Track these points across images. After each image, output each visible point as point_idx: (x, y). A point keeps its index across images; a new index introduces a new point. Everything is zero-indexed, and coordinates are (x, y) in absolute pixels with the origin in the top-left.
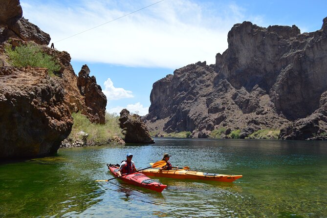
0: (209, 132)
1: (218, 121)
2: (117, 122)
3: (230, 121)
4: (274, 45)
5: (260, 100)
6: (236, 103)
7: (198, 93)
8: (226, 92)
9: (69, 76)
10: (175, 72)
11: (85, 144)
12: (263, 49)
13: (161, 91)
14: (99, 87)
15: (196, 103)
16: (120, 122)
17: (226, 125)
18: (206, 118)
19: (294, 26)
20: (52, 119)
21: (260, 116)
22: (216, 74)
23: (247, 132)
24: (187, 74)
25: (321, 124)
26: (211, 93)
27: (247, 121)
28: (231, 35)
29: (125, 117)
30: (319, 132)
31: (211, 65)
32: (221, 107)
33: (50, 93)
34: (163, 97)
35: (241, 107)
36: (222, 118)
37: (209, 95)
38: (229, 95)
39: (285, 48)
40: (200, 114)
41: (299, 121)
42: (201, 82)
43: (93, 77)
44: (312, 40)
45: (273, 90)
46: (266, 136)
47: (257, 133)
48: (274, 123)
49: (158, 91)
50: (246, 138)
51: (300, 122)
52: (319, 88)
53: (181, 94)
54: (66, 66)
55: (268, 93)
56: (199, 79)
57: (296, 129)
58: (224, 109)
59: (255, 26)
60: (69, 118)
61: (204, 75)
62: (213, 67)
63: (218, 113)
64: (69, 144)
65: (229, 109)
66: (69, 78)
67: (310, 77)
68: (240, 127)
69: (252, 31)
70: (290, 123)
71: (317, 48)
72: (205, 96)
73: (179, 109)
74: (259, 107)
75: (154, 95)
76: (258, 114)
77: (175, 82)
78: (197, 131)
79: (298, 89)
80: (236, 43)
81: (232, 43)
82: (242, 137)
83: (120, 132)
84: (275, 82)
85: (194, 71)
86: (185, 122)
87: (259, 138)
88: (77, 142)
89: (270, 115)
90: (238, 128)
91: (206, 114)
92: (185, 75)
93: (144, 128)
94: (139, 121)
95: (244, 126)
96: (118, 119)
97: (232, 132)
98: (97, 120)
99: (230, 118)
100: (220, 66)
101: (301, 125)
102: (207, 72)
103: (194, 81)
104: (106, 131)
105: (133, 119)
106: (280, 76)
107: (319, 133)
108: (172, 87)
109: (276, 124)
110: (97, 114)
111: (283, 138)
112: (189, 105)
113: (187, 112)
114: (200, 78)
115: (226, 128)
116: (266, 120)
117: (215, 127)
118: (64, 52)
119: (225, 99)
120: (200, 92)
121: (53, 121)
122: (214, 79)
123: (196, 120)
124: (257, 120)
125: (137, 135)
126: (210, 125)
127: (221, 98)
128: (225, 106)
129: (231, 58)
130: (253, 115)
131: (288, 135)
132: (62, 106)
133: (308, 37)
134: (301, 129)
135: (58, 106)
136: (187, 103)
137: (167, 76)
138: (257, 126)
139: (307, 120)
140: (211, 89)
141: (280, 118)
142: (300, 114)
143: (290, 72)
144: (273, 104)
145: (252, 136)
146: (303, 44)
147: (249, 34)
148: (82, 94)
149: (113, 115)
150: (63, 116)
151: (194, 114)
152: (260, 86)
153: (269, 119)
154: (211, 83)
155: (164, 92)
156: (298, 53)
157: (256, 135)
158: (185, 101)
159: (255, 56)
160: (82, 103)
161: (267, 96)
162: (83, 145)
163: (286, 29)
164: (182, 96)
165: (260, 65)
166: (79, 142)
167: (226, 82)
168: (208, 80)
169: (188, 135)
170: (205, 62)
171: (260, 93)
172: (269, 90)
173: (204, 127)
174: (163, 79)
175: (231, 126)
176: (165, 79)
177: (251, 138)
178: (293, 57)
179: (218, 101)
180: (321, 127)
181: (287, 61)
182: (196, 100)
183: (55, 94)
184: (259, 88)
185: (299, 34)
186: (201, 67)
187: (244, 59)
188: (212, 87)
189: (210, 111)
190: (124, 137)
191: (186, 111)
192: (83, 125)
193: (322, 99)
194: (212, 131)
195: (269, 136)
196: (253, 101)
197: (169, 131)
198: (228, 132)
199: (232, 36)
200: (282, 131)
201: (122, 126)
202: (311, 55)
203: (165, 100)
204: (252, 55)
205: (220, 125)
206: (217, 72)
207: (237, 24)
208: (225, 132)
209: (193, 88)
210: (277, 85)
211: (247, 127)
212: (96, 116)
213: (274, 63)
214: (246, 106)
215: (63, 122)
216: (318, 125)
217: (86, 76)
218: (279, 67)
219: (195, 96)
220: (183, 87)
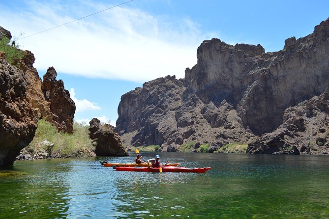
0: (178, 146)
1: (187, 135)
2: (86, 132)
3: (199, 135)
4: (242, 62)
5: (228, 115)
6: (205, 117)
7: (167, 107)
8: (195, 106)
9: (31, 78)
10: (144, 85)
11: (50, 155)
12: (231, 65)
13: (130, 103)
14: (67, 93)
15: (165, 116)
16: (89, 132)
17: (195, 139)
18: (174, 131)
19: (259, 45)
20: (8, 118)
21: (228, 130)
22: (185, 88)
23: (216, 146)
24: (156, 87)
25: (286, 138)
26: (180, 107)
27: (215, 135)
28: (200, 50)
29: (95, 127)
30: (284, 146)
31: (180, 79)
32: (190, 121)
33: (7, 82)
34: (131, 110)
35: (209, 122)
36: (191, 132)
37: (178, 108)
38: (198, 109)
39: (252, 66)
40: (169, 128)
41: (266, 135)
42: (170, 95)
43: (60, 81)
44: (276, 59)
45: (240, 106)
46: (234, 150)
47: (225, 147)
48: (242, 137)
49: (126, 104)
50: (214, 152)
51: (267, 137)
52: (282, 104)
53: (150, 108)
54: (29, 67)
55: (235, 108)
56: (168, 92)
57: (263, 143)
58: (193, 122)
59: (223, 44)
60: (32, 120)
61: (173, 89)
62: (182, 81)
63: (187, 127)
64: (29, 155)
65: (198, 123)
66: (31, 80)
67: (274, 94)
68: (209, 141)
69: (220, 47)
70: (257, 137)
71: (281, 66)
72: (174, 110)
73: (148, 123)
74: (227, 121)
75: (121, 108)
76: (226, 128)
77: (144, 95)
78: (166, 145)
79: (263, 104)
80: (205, 59)
81: (201, 58)
82: (211, 151)
83: (90, 143)
84: (242, 97)
85: (163, 84)
86: (153, 135)
87: (227, 152)
88: (40, 154)
89: (238, 129)
90: (207, 142)
91: (174, 127)
92: (154, 88)
93: (117, 139)
94: (111, 131)
95: (212, 140)
96: (87, 129)
97: (201, 146)
98: (64, 128)
99: (199, 132)
100: (189, 81)
101: (268, 139)
102: (176, 86)
103: (163, 94)
104: (74, 141)
105: (105, 129)
106: (246, 92)
107: (285, 148)
108: (141, 100)
109: (244, 139)
110: (63, 122)
111: (251, 152)
112: (158, 118)
113: (156, 126)
114: (170, 92)
115: (195, 142)
116: (233, 134)
117: (184, 140)
118: (28, 51)
119: (194, 113)
120: (169, 106)
121: (9, 121)
122: (183, 93)
123: (164, 133)
124: (225, 134)
125: (110, 147)
126: (179, 139)
127: (190, 112)
128: (194, 120)
129: (200, 73)
130: (221, 130)
131: (255, 149)
132: (23, 103)
133: (272, 56)
134: (268, 144)
135: (17, 103)
136: (156, 117)
137: (136, 89)
138: (225, 140)
139: (273, 134)
140: (180, 103)
141: (247, 132)
142: (265, 129)
143: (256, 88)
144: (240, 119)
145: (221, 150)
146: (268, 63)
147: (218, 50)
148: (47, 99)
149: (82, 125)
150: (24, 115)
151: (163, 128)
152: (228, 101)
153: (236, 133)
154: (180, 97)
155: (132, 104)
156: (263, 70)
157: (224, 149)
158: (154, 114)
159: (223, 71)
160: (47, 108)
161: (234, 111)
162: (47, 157)
163: (252, 48)
164: (151, 109)
165: (228, 80)
166: (42, 154)
167: (194, 96)
168: (177, 94)
169: (157, 149)
170: (174, 76)
171: (228, 108)
172: (236, 106)
173: (173, 141)
174: (131, 92)
175: (200, 140)
176: (134, 91)
177: (219, 152)
178: (259, 74)
179: (187, 115)
180: (286, 141)
181: (253, 78)
182: (165, 114)
183: (14, 85)
184: (227, 103)
185: (264, 53)
186: (171, 81)
187: (213, 74)
188: (181, 101)
189: (179, 125)
190: (94, 148)
191: (155, 124)
192: (47, 134)
193: (286, 114)
194: (181, 145)
195: (237, 150)
196: (221, 116)
197: (136, 145)
198: (197, 146)
199: (202, 51)
200: (250, 145)
201: (92, 137)
202: (275, 73)
203: (134, 113)
204: (220, 71)
205: (189, 138)
206: (186, 86)
207: (206, 41)
208: (194, 146)
209: (162, 102)
210: (243, 101)
211: (215, 141)
212: (63, 124)
213: (241, 79)
214: (214, 121)
215: (24, 124)
216: (284, 139)
217: (53, 79)
218: (245, 83)
219: (164, 109)
220: (152, 100)
